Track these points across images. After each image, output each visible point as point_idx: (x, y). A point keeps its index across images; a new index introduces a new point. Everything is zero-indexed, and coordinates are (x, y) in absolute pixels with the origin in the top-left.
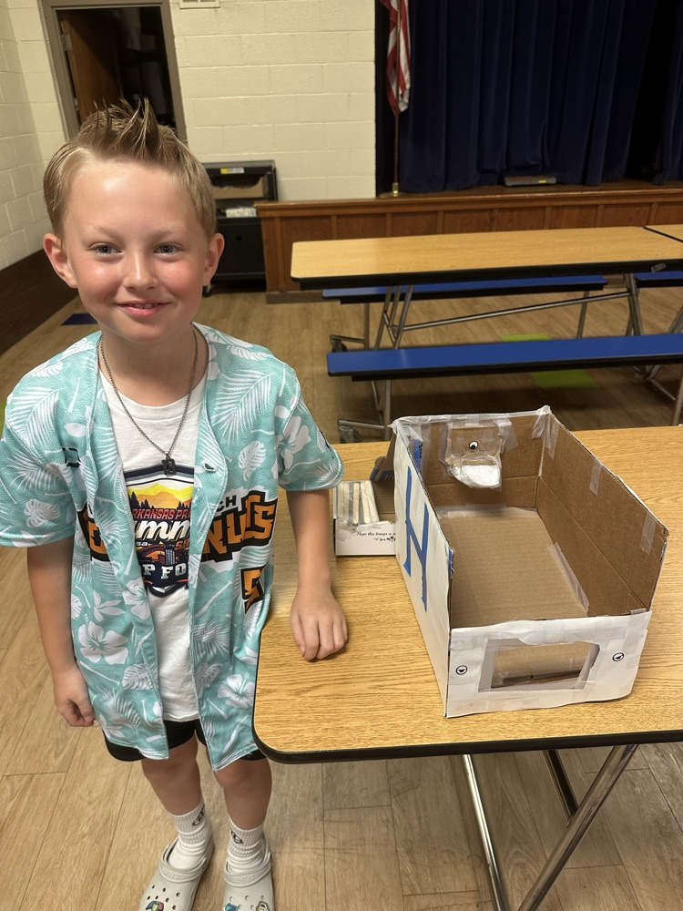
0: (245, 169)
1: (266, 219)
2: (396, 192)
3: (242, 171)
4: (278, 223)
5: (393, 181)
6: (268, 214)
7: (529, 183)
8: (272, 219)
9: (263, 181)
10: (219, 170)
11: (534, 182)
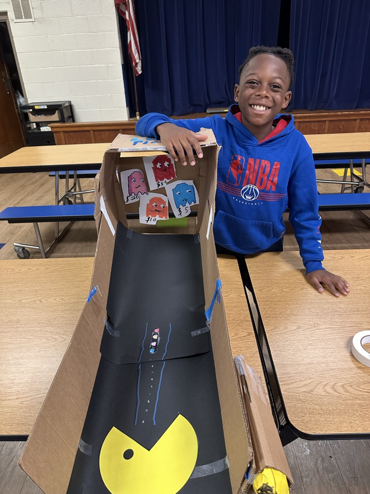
0: (47, 106)
1: (56, 132)
2: (138, 117)
3: (46, 107)
4: (62, 134)
5: (136, 111)
6: (56, 130)
7: (219, 111)
8: (59, 132)
9: (58, 112)
10: (34, 106)
11: (222, 111)
